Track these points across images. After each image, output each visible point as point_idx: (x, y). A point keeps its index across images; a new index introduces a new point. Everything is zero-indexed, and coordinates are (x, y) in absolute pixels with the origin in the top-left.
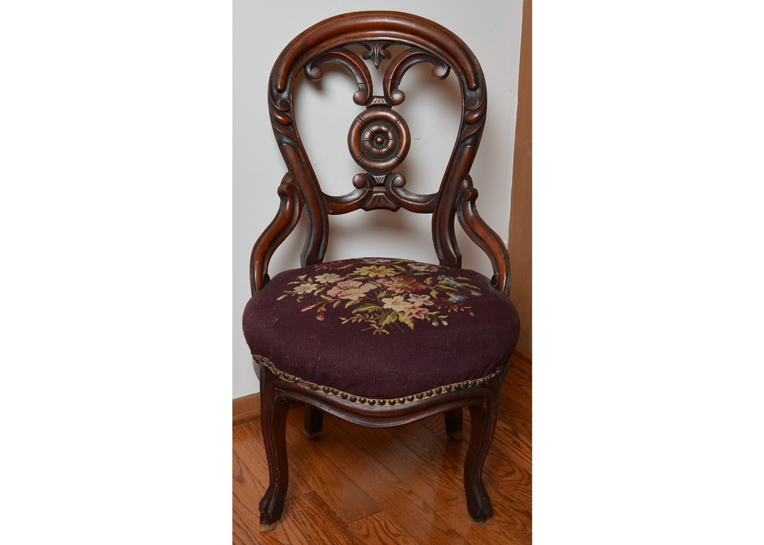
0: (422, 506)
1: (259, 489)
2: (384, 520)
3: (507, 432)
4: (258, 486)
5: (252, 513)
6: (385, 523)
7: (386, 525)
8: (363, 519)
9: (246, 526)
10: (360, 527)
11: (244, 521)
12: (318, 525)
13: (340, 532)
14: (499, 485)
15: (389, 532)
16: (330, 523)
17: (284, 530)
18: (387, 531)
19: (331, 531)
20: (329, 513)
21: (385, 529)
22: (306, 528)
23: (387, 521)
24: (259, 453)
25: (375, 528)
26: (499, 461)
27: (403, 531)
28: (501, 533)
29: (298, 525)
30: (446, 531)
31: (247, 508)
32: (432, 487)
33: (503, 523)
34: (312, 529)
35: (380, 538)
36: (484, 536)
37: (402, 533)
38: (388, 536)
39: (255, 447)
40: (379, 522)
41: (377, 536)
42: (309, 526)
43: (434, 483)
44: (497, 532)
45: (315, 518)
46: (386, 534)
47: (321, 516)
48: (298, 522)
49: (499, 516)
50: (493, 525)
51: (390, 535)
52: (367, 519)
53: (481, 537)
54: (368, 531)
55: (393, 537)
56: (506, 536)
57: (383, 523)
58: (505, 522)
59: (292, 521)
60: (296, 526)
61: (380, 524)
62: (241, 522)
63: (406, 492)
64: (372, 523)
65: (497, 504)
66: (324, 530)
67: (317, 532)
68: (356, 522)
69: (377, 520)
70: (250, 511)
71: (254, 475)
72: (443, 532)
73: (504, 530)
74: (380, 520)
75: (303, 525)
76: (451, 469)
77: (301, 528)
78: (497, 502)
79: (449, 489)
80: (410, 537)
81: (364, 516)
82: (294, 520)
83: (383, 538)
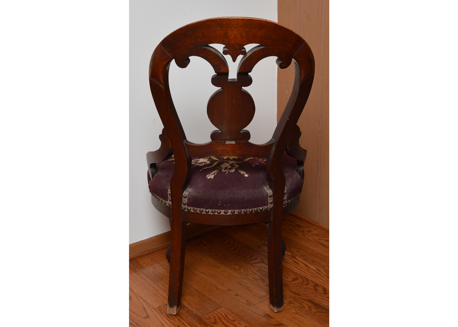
0: (246, 302)
1: (141, 301)
2: (224, 313)
3: (289, 256)
4: (140, 299)
5: (139, 316)
6: (225, 314)
7: (226, 315)
8: (211, 313)
9: (137, 324)
10: (210, 318)
11: (135, 321)
12: (183, 319)
13: (197, 322)
14: (290, 286)
15: (228, 319)
16: (190, 317)
17: (162, 324)
18: (227, 319)
19: (192, 322)
20: (189, 312)
21: (226, 318)
22: (176, 321)
23: (226, 313)
24: (137, 281)
25: (219, 318)
26: (287, 273)
27: (237, 318)
28: (297, 313)
29: (170, 320)
30: (263, 315)
31: (135, 313)
32: (250, 291)
33: (297, 307)
34: (180, 322)
35: (223, 323)
36: (287, 316)
37: (236, 319)
38: (228, 321)
39: (135, 277)
40: (221, 314)
41: (221, 322)
42: (178, 320)
43: (251, 289)
44: (295, 313)
45: (180, 315)
46: (227, 320)
47: (184, 314)
48: (170, 319)
49: (294, 304)
50: (291, 309)
51: (229, 321)
52: (213, 313)
53: (285, 317)
54: (215, 320)
55: (231, 322)
56: (300, 315)
57: (224, 314)
58: (298, 307)
59: (166, 318)
60: (169, 321)
61: (222, 315)
62: (133, 322)
63: (234, 295)
64: (217, 315)
65: (290, 297)
66: (187, 322)
67: (183, 323)
68: (206, 315)
69: (219, 313)
70: (138, 315)
71: (136, 293)
72: (262, 316)
73: (298, 312)
74: (222, 312)
75: (173, 320)
76: (260, 279)
77: (172, 322)
78: (291, 296)
79: (260, 291)
80: (242, 321)
81: (211, 311)
82: (167, 318)
83: (225, 323)
